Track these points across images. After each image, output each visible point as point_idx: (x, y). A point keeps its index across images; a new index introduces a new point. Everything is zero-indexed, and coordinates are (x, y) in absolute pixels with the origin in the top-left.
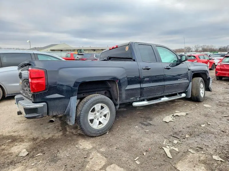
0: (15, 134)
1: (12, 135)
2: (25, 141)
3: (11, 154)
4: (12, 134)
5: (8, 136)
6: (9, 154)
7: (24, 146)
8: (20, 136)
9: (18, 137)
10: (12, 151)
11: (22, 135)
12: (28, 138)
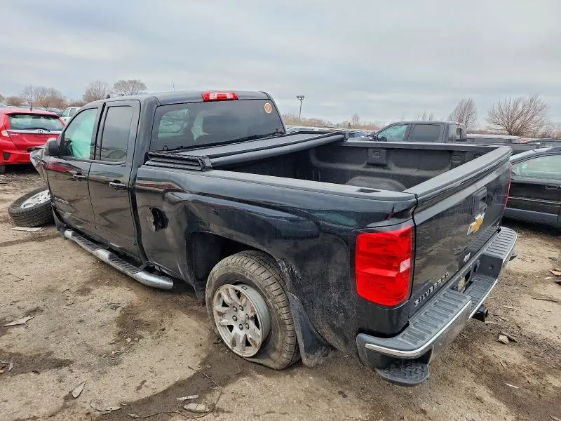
0: (482, 391)
1: (491, 396)
2: (480, 357)
3: (528, 356)
4: (488, 398)
5: (506, 403)
6: (529, 358)
7: (493, 349)
8: (478, 376)
9: (484, 377)
10: (521, 357)
11: (473, 375)
12: (467, 358)
